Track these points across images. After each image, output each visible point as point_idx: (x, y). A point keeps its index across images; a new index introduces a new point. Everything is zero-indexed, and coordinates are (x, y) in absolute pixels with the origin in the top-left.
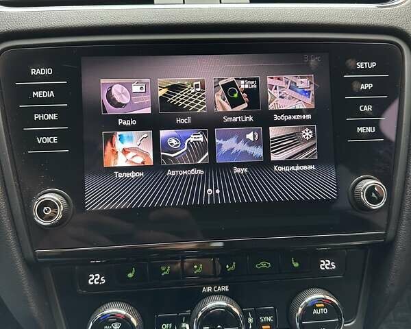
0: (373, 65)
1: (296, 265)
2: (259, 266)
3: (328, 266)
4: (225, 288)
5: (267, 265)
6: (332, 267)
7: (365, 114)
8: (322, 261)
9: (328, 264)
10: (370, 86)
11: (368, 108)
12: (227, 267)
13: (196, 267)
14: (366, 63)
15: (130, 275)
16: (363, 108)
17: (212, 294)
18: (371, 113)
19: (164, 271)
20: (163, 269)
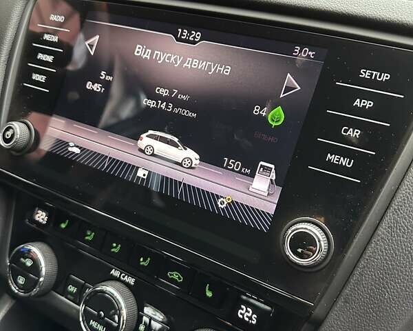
0: (385, 77)
1: (209, 294)
2: (171, 275)
3: (247, 317)
4: (131, 281)
5: (179, 278)
6: (252, 320)
7: (347, 140)
8: (243, 306)
9: (249, 315)
10: (369, 104)
11: (354, 133)
12: (142, 260)
13: (115, 245)
14: (375, 73)
15: (63, 226)
16: (346, 131)
17: (118, 279)
18: (354, 141)
19: (88, 236)
20: (89, 233)
